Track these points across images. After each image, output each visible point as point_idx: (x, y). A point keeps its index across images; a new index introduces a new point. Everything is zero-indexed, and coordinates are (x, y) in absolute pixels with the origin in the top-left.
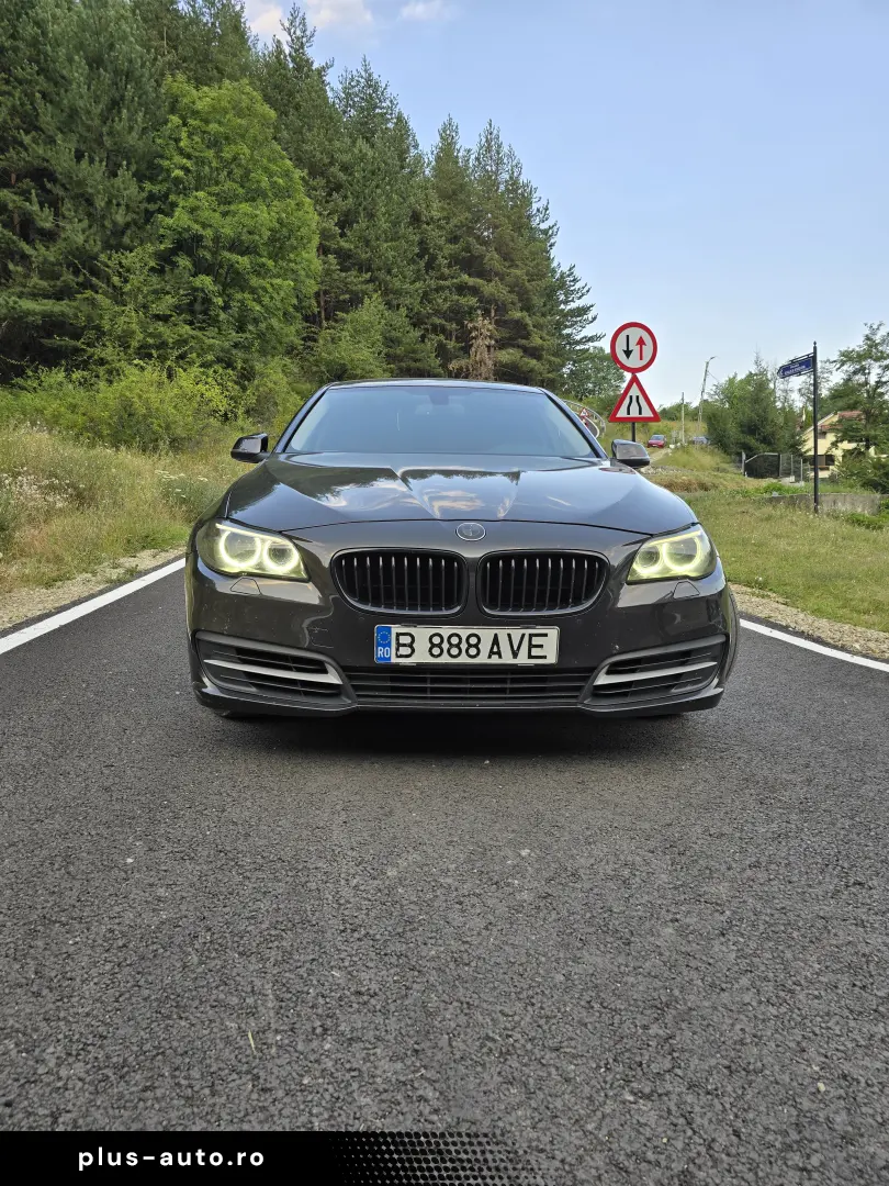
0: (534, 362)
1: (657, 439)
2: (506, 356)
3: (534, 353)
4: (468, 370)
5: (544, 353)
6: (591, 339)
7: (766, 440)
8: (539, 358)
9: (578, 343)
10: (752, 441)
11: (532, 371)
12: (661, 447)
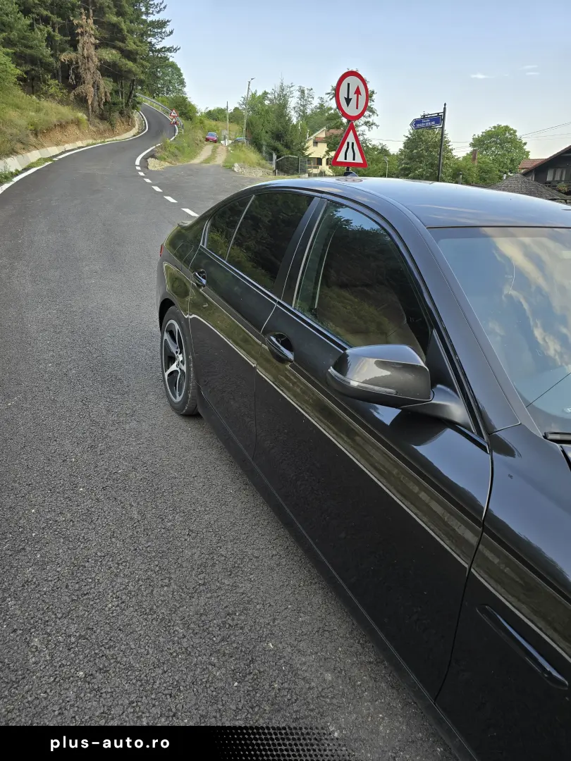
0: (130, 64)
1: (212, 135)
2: (110, 55)
3: (129, 55)
4: (77, 63)
5: (138, 57)
6: (169, 50)
7: (287, 146)
8: (134, 61)
9: (159, 51)
10: (279, 145)
11: (130, 71)
12: (215, 142)
